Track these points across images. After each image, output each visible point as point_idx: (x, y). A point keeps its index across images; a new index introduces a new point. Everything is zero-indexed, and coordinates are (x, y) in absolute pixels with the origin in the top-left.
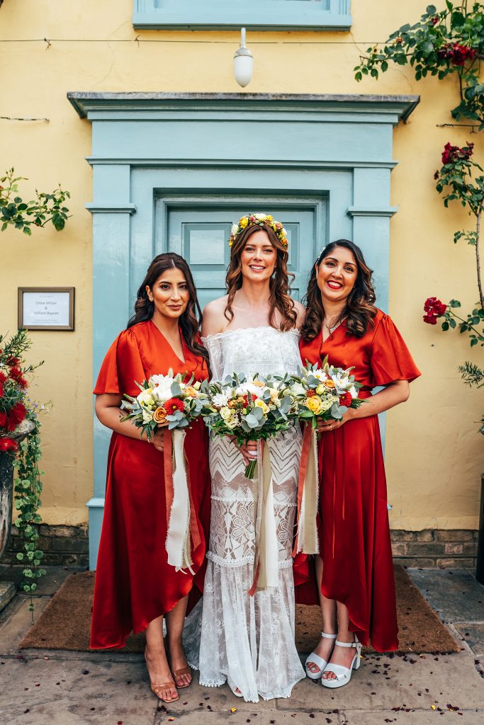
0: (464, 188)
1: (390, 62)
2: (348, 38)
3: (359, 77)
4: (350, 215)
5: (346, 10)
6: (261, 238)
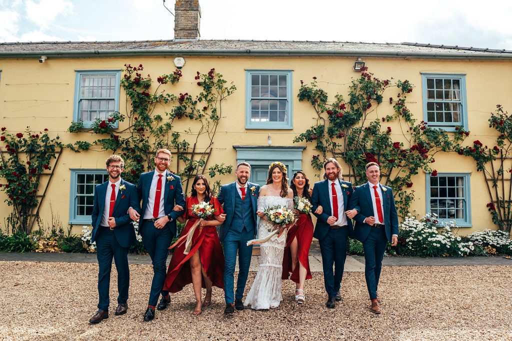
0: (317, 165)
1: (300, 141)
2: (292, 132)
3: (294, 143)
5: (292, 125)
6: (277, 170)
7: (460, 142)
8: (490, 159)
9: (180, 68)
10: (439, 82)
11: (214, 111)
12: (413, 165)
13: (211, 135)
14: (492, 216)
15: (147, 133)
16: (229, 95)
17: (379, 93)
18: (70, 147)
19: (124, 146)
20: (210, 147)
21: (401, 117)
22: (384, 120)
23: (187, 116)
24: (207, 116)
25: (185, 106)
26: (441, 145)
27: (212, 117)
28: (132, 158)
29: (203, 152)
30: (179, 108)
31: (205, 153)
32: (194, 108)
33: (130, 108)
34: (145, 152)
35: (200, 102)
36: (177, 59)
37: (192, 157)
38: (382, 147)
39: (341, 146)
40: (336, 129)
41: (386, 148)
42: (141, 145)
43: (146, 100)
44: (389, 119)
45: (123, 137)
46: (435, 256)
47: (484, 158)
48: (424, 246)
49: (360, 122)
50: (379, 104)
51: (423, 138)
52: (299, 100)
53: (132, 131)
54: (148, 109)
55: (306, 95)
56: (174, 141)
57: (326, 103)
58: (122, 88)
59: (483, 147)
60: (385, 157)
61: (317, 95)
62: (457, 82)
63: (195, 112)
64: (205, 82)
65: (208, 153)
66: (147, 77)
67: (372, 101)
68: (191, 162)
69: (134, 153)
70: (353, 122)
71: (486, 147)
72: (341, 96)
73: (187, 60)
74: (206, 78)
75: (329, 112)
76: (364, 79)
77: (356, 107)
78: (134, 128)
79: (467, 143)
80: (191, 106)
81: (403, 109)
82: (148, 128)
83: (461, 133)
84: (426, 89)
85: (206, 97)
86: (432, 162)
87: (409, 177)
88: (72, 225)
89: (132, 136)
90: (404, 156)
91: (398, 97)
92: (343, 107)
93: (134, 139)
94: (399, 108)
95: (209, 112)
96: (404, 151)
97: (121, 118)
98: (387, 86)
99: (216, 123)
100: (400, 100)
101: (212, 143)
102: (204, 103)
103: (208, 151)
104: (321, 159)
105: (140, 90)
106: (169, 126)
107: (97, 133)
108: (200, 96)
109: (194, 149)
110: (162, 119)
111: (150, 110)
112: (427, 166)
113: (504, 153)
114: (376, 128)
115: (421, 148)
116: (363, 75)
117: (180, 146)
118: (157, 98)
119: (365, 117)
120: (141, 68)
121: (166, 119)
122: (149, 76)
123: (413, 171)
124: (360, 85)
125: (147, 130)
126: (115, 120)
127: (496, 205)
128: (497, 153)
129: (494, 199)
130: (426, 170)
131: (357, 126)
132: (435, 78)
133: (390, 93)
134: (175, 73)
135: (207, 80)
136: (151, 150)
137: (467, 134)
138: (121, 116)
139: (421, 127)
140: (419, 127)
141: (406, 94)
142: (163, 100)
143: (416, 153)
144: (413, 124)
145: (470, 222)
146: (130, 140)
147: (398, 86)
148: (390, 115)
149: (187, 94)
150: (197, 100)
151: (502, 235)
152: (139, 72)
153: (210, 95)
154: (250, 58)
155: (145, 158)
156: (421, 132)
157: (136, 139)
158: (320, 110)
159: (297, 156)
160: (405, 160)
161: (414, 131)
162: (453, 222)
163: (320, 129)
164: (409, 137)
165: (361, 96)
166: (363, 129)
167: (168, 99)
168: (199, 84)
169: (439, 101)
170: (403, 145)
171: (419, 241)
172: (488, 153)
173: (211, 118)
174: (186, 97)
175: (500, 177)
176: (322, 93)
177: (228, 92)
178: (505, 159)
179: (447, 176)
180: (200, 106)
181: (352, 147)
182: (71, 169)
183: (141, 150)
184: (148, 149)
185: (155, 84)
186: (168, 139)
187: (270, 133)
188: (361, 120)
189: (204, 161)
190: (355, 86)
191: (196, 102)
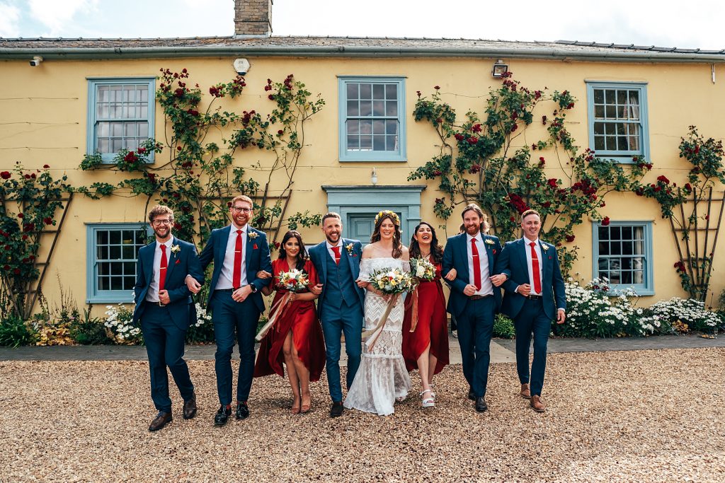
0: (442, 212)
1: (418, 177)
2: (406, 165)
3: (408, 180)
4: (408, 220)
5: (405, 156)
6: (388, 221)
7: (638, 178)
8: (679, 201)
9: (243, 74)
10: (610, 94)
11: (294, 136)
12: (575, 211)
13: (290, 172)
14: (681, 280)
15: (197, 170)
16: (314, 113)
17: (528, 109)
18: (84, 191)
19: (164, 188)
20: (289, 189)
21: (558, 143)
22: (534, 147)
23: (254, 145)
24: (283, 144)
25: (250, 130)
26: (613, 182)
27: (291, 146)
28: (176, 206)
29: (279, 195)
30: (243, 133)
31: (282, 198)
32: (265, 132)
33: (171, 133)
34: (195, 196)
35: (273, 123)
36: (237, 61)
37: (264, 204)
38: (533, 185)
39: (475, 184)
40: (468, 160)
41: (538, 186)
42: (188, 187)
43: (194, 122)
44: (541, 146)
45: (161, 176)
46: (607, 336)
47: (672, 200)
48: (593, 323)
49: (502, 151)
50: (527, 124)
51: (589, 172)
52: (416, 120)
53: (175, 167)
54: (198, 134)
55: (424, 113)
56: (237, 181)
57: (454, 124)
58: (159, 105)
59: (671, 184)
60: (536, 199)
61: (441, 113)
62: (635, 95)
63: (266, 139)
64: (279, 93)
65: (285, 198)
66: (195, 87)
67: (518, 121)
68: (262, 211)
69: (179, 199)
70: (491, 150)
71: (675, 185)
72: (474, 113)
73: (252, 62)
74: (281, 89)
75: (458, 137)
76: (507, 89)
77: (495, 129)
78: (177, 162)
79: (648, 179)
80: (260, 129)
81: (561, 132)
82: (198, 162)
83: (640, 165)
84: (592, 104)
85: (281, 116)
86: (602, 206)
87: (569, 227)
88: (91, 305)
89: (176, 174)
90: (563, 198)
91: (555, 114)
92: (477, 129)
93: (178, 179)
94: (556, 130)
95: (287, 138)
96: (563, 191)
97: (158, 148)
98: (539, 99)
99: (296, 155)
100: (557, 119)
101: (291, 183)
102: (279, 125)
103: (286, 194)
104: (448, 203)
105: (184, 107)
106: (228, 159)
107: (123, 171)
108: (273, 114)
109: (266, 192)
110: (218, 148)
111: (200, 136)
112: (595, 211)
113: (698, 193)
114: (523, 159)
115: (586, 187)
116: (505, 83)
117: (246, 188)
118: (210, 118)
119: (509, 144)
120: (185, 74)
121: (224, 149)
122: (197, 86)
123: (576, 220)
124: (501, 99)
125: (196, 165)
126: (149, 151)
127: (686, 265)
128: (689, 193)
129: (685, 256)
130: (594, 218)
131: (497, 156)
132: (604, 88)
133: (543, 109)
134: (235, 81)
135: (282, 92)
136: (203, 194)
137: (649, 167)
138: (157, 145)
139: (586, 157)
140: (583, 157)
141: (566, 111)
142: (218, 121)
143: (579, 194)
144: (574, 154)
145: (652, 289)
146: (172, 179)
147: (555, 100)
148: (543, 141)
149: (253, 112)
150: (268, 121)
151: (695, 305)
152: (183, 80)
153: (286, 113)
154: (344, 60)
155: (195, 206)
156: (586, 163)
157: (180, 179)
158: (445, 133)
159: (414, 199)
160: (564, 204)
161: (577, 163)
162: (630, 289)
163: (446, 161)
164: (569, 171)
165: (503, 113)
166: (506, 160)
167: (226, 120)
168: (271, 97)
169: (611, 120)
170: (561, 183)
171: (584, 316)
172: (676, 193)
173: (289, 146)
174: (252, 116)
175: (692, 226)
176: (447, 109)
177: (314, 109)
178: (699, 201)
179: (621, 225)
180: (273, 130)
181: (491, 186)
182: (86, 224)
183: (188, 194)
184: (199, 193)
185: (206, 98)
186: (228, 178)
187: (374, 168)
188: (503, 148)
189: (280, 209)
190: (493, 100)
191: (267, 124)
